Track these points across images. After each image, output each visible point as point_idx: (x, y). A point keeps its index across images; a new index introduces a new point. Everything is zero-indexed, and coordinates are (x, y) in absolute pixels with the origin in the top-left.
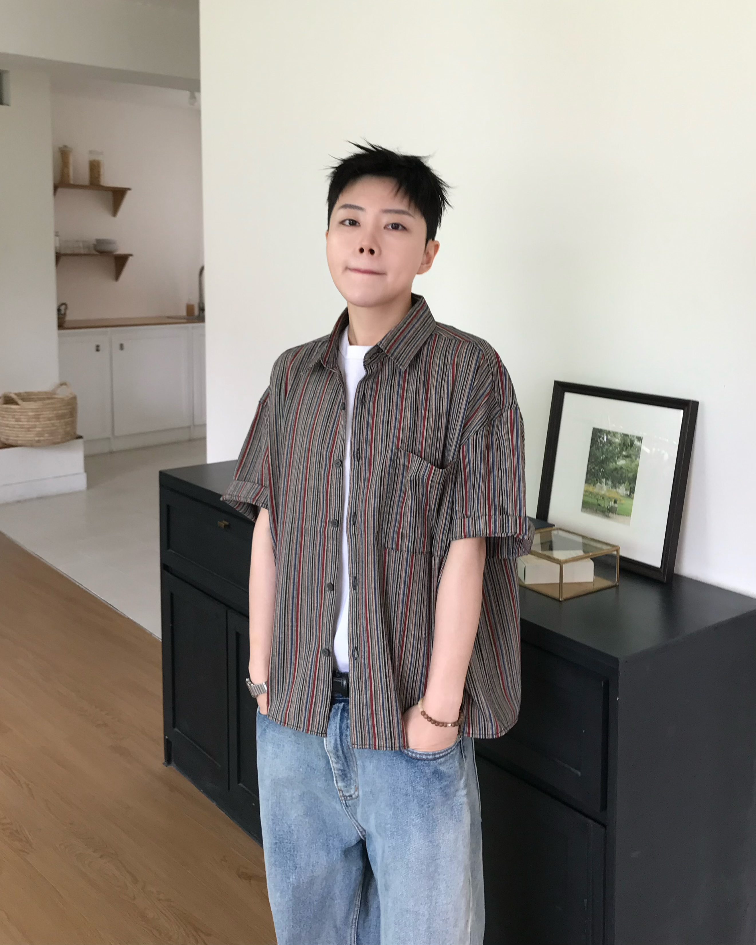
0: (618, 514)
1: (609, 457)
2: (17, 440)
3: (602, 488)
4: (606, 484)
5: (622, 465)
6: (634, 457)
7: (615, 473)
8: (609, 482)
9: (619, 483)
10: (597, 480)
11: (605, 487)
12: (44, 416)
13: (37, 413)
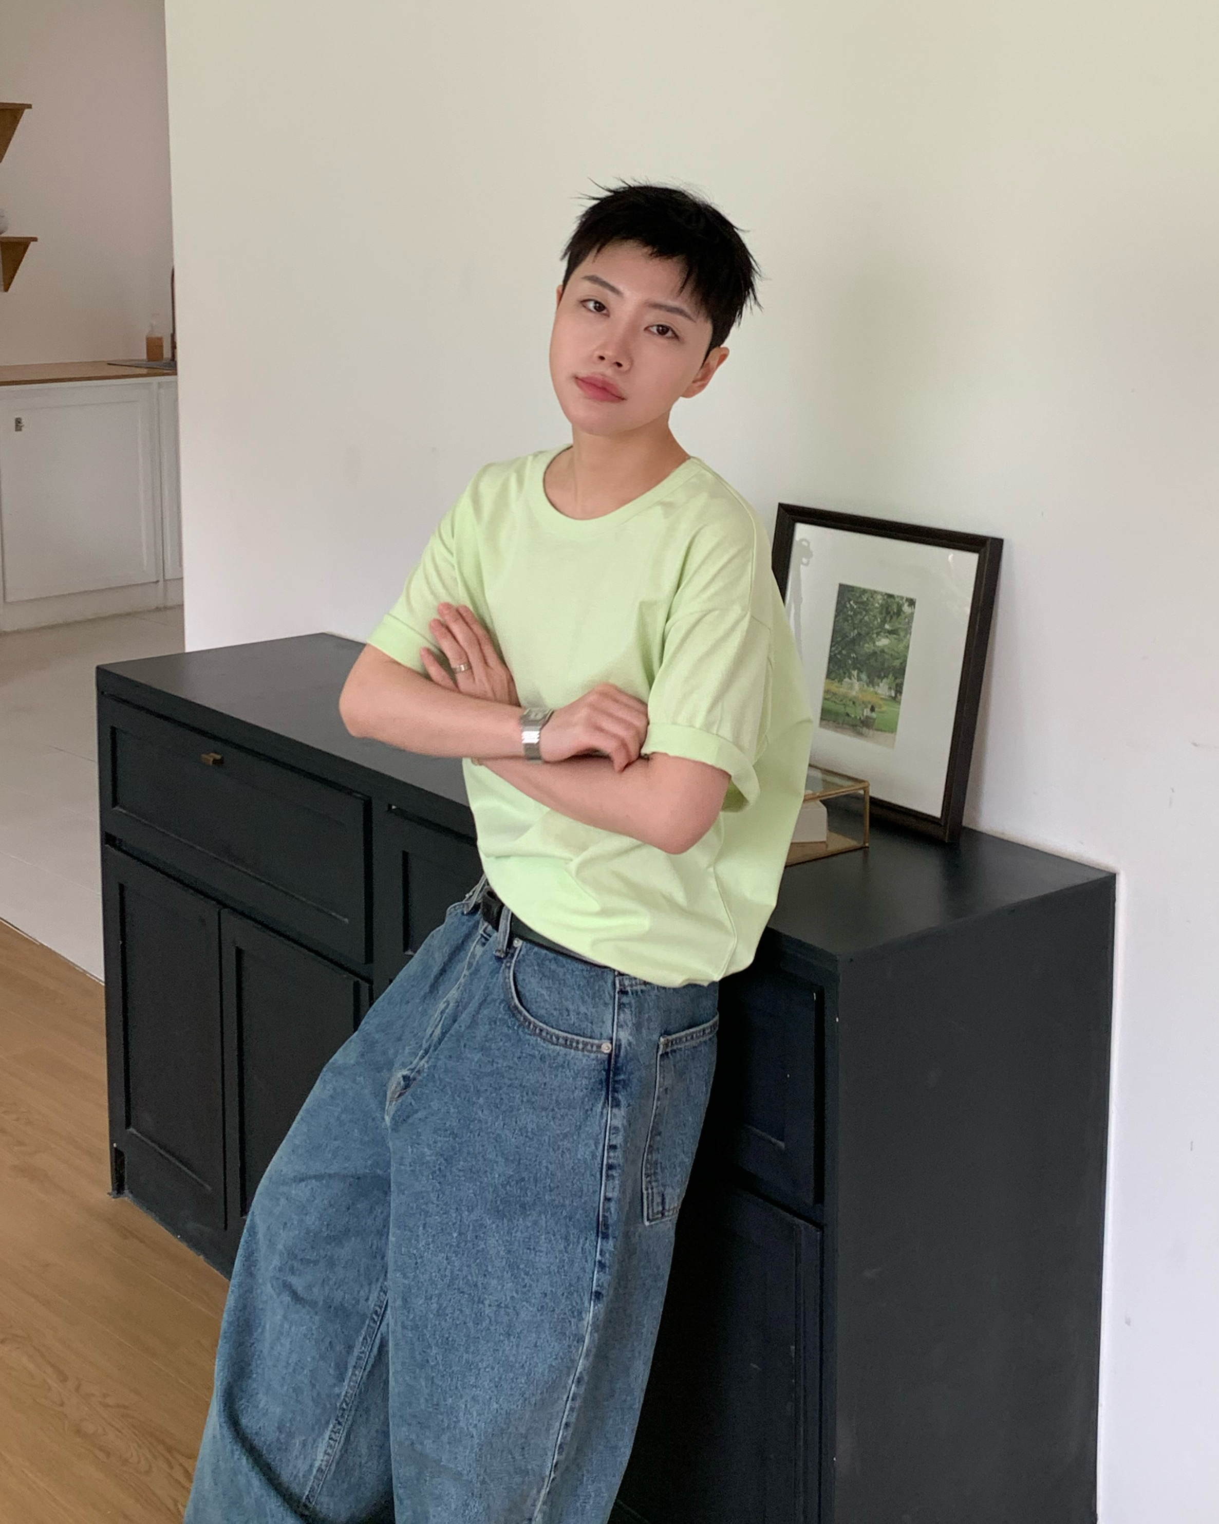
0: (877, 730)
1: (863, 633)
3: (851, 687)
4: (859, 679)
5: (885, 646)
6: (902, 634)
7: (872, 661)
8: (864, 676)
9: (879, 677)
10: (845, 673)
11: (857, 686)
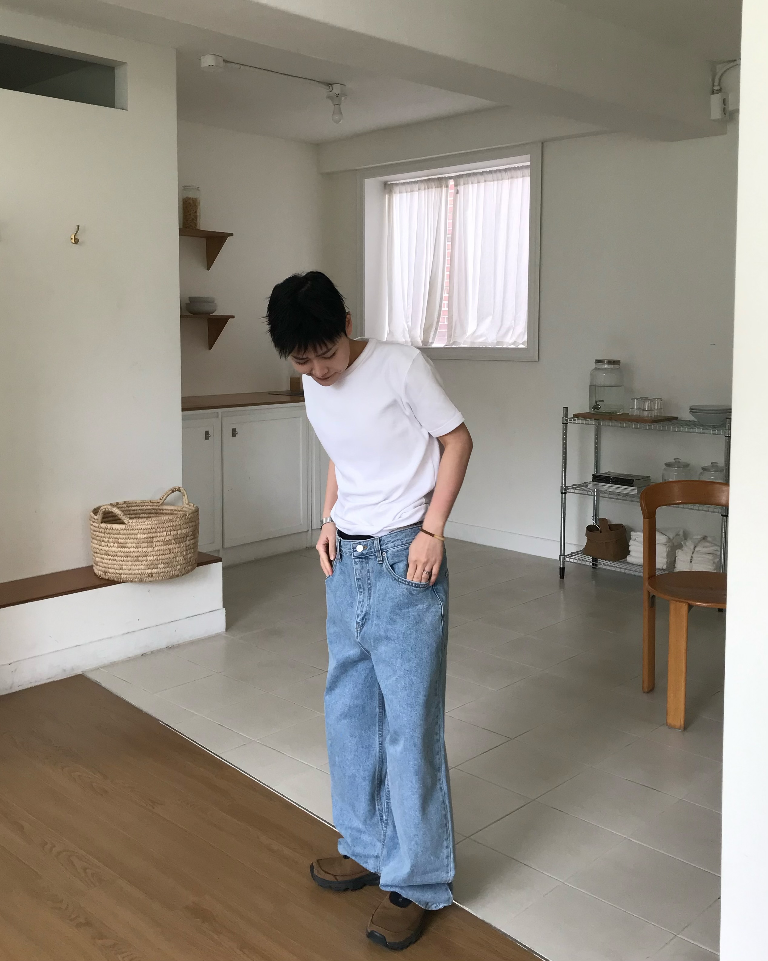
2: (120, 574)
12: (157, 539)
13: (149, 535)
